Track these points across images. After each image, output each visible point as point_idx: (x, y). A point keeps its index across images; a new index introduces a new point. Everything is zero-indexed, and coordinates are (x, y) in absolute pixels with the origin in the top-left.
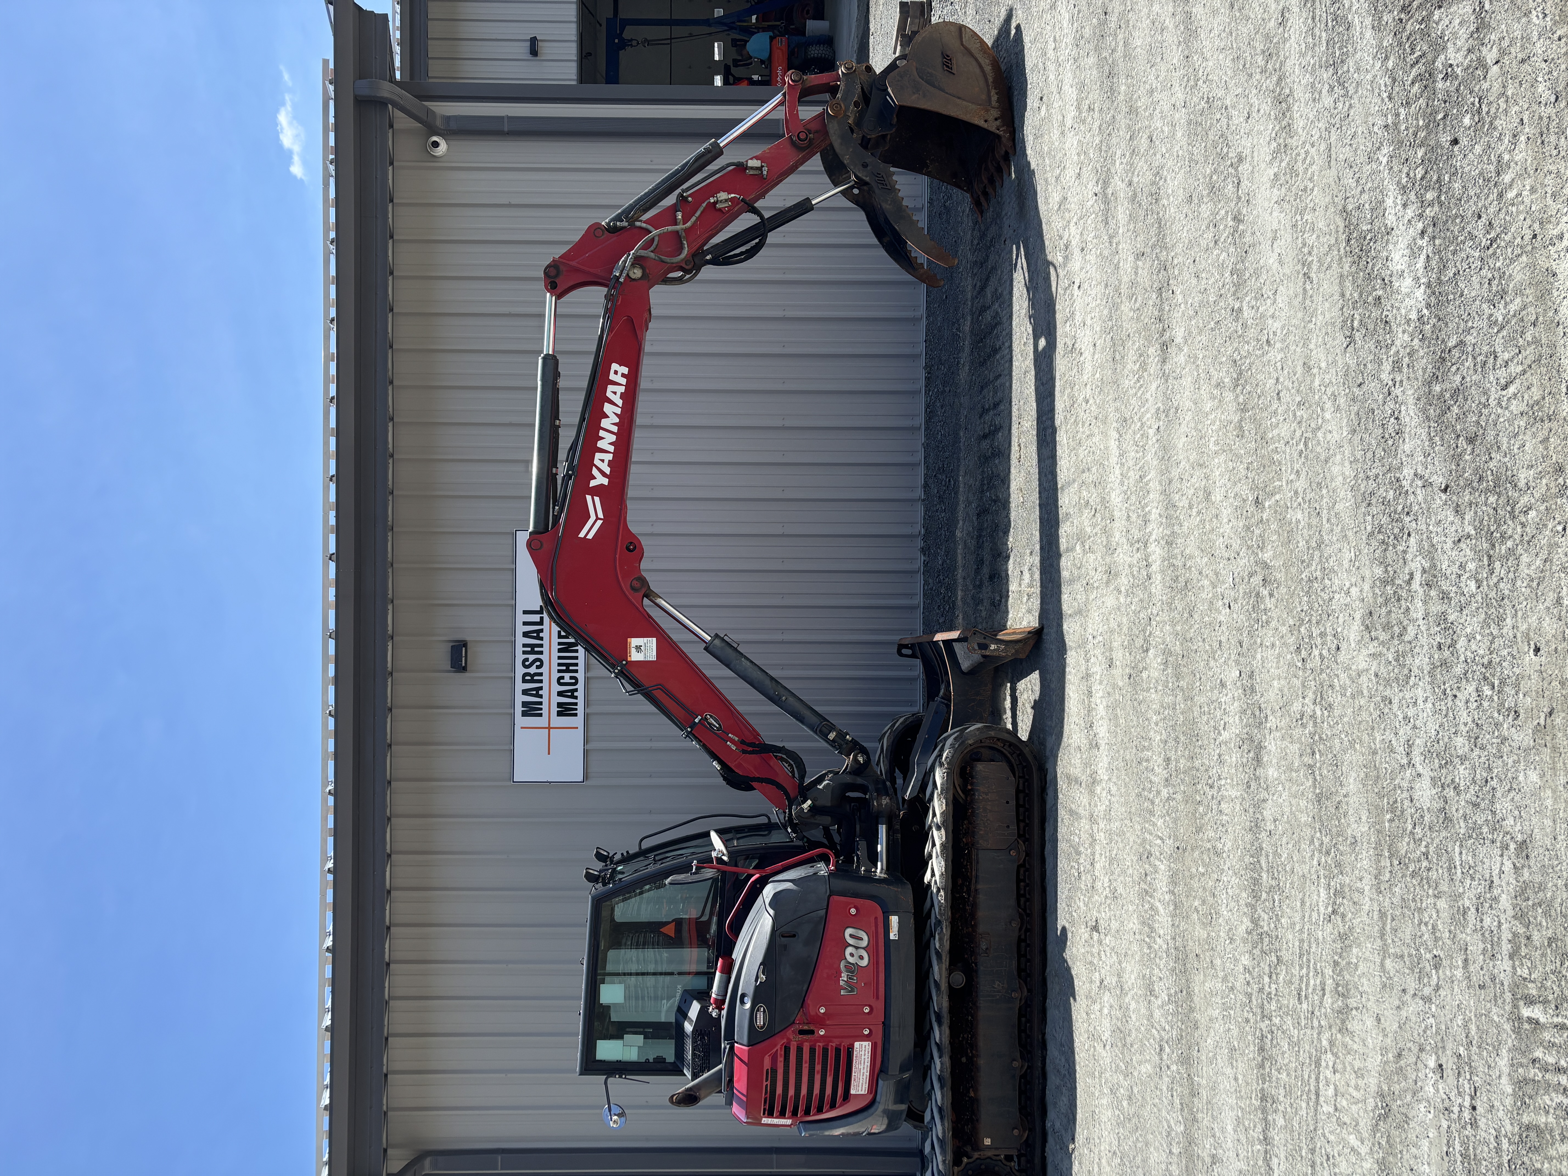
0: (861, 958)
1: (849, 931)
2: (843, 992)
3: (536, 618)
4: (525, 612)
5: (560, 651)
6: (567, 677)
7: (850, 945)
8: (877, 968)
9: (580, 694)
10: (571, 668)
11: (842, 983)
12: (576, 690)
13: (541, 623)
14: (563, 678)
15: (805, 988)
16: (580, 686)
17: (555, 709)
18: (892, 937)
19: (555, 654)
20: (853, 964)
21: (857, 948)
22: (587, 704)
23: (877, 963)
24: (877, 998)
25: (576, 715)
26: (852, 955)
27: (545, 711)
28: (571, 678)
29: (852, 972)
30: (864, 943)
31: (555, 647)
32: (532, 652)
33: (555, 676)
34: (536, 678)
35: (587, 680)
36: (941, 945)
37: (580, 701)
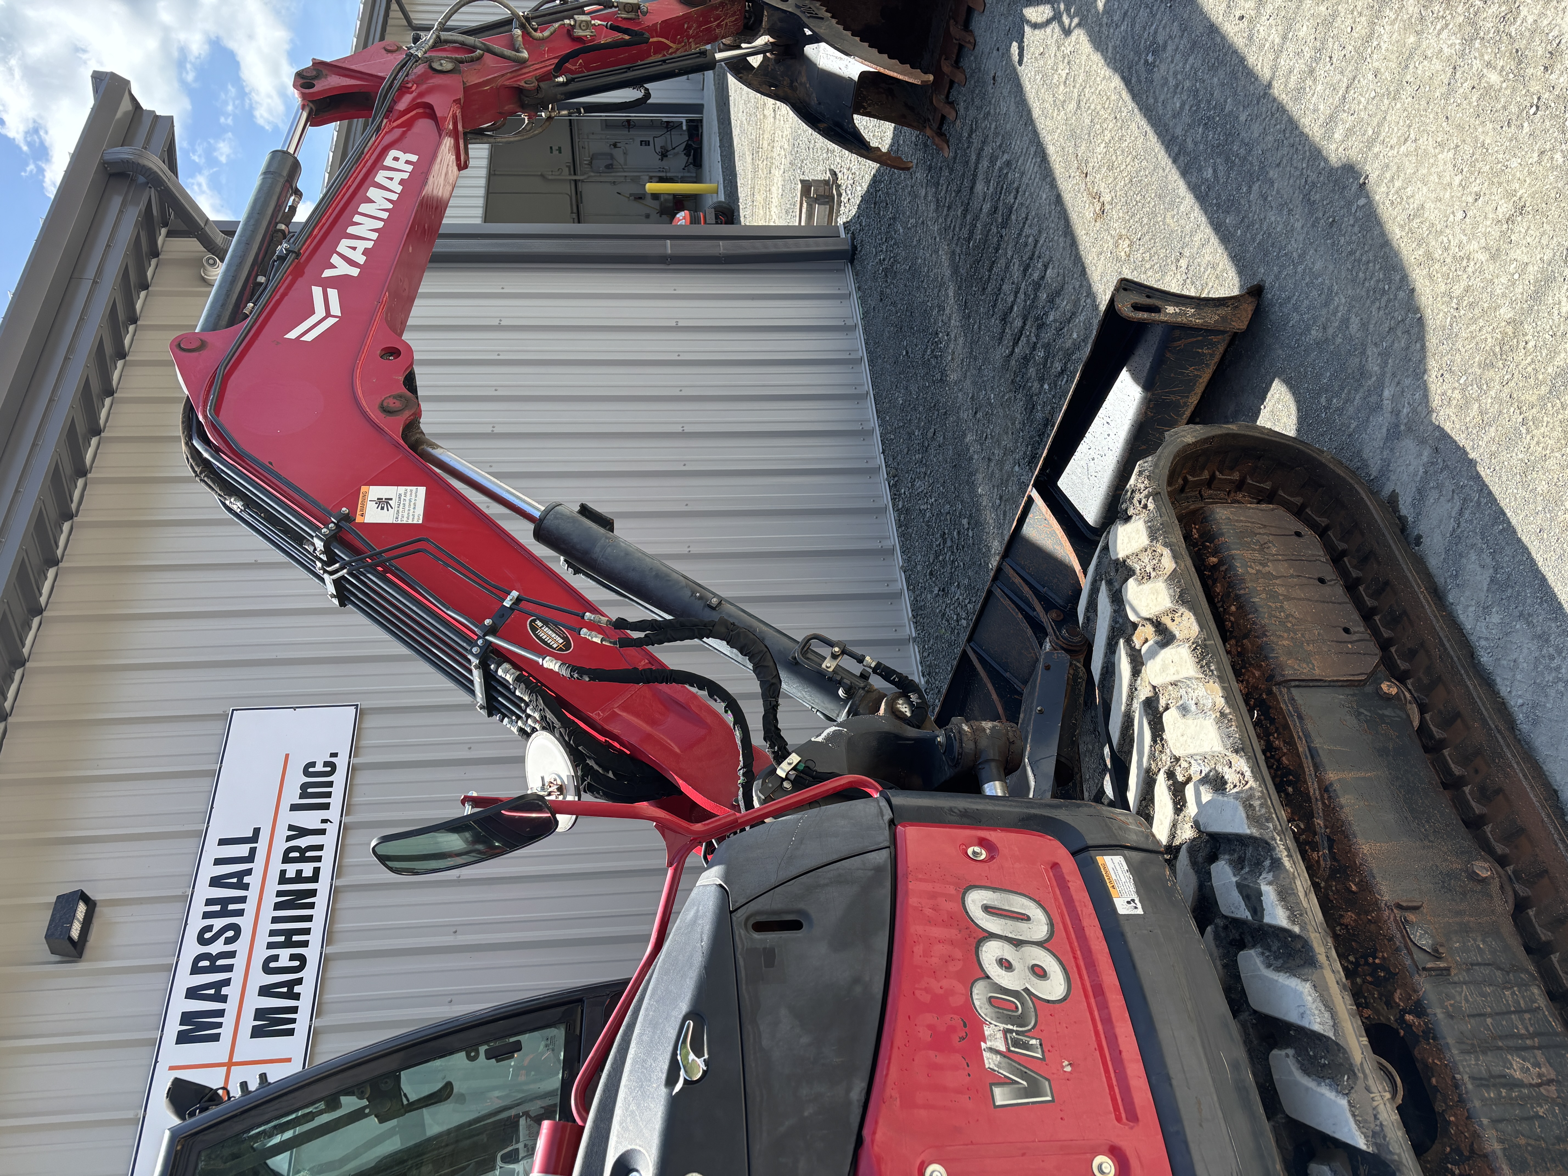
0: (1039, 972)
1: (975, 901)
2: (1001, 1097)
3: (243, 850)
4: (223, 842)
5: (278, 906)
6: (284, 957)
7: (992, 936)
8: (1103, 1006)
9: (306, 990)
10: (295, 938)
11: (991, 1061)
12: (299, 981)
13: (251, 858)
14: (275, 958)
15: (857, 1094)
16: (309, 974)
17: (248, 1022)
18: (1122, 907)
19: (268, 912)
20: (1015, 994)
21: (1017, 943)
22: (317, 1010)
23: (1099, 991)
24: (1133, 1117)
25: (291, 1032)
26: (1005, 965)
27: (226, 1032)
28: (293, 957)
29: (1021, 1021)
30: (1039, 928)
31: (271, 899)
32: (224, 913)
33: (261, 953)
34: (220, 962)
35: (325, 961)
36: (1295, 912)
37: (305, 1005)
